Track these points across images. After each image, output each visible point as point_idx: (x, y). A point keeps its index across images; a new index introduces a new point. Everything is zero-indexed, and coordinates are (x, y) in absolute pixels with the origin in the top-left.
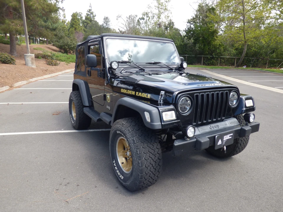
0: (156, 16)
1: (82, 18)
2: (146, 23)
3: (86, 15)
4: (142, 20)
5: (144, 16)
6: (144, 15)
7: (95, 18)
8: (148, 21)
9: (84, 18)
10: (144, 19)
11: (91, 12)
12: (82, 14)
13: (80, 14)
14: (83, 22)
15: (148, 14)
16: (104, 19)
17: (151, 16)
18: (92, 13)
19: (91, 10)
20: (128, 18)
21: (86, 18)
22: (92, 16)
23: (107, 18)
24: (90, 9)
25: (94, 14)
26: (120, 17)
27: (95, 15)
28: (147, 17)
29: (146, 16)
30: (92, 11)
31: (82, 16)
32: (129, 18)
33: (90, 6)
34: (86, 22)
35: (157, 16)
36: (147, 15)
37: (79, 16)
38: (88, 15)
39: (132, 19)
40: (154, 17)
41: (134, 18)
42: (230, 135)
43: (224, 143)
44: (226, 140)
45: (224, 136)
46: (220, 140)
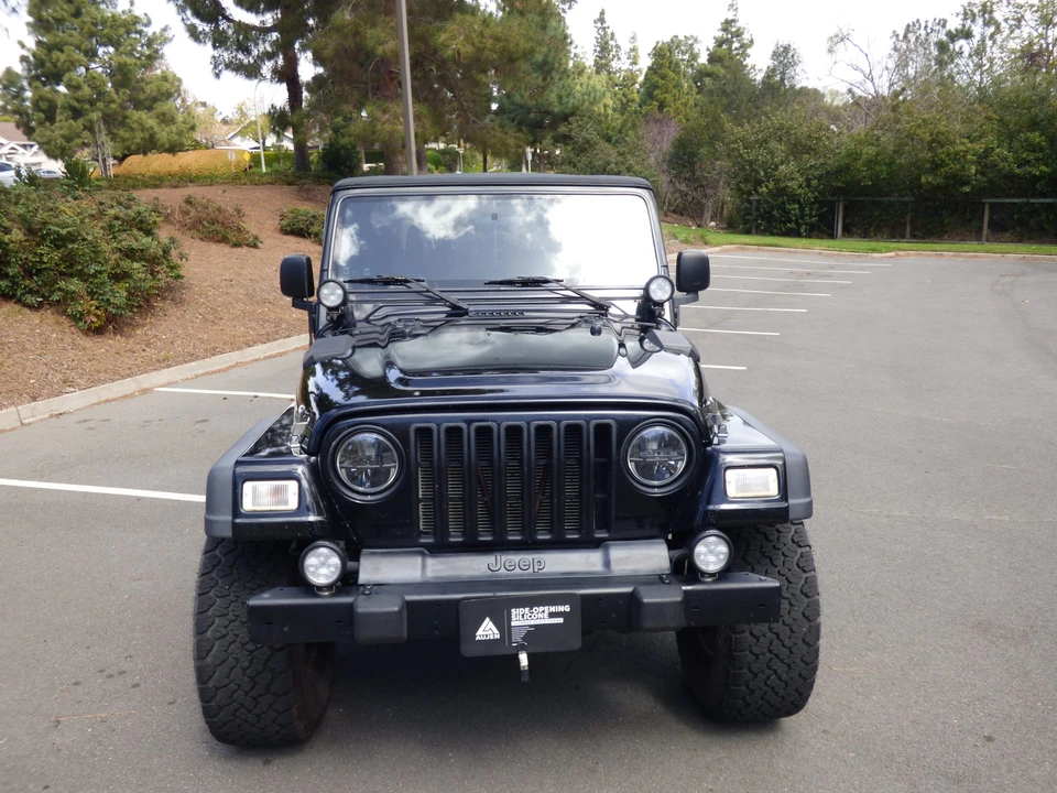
0: (1028, 16)
1: (694, 57)
2: (979, 51)
3: (712, 45)
4: (962, 42)
5: (973, 21)
6: (968, 14)
7: (749, 51)
8: (989, 43)
9: (703, 59)
10: (967, 35)
11: (733, 30)
12: (696, 40)
13: (690, 42)
14: (702, 74)
15: (991, 12)
16: (775, 55)
17: (1006, 20)
18: (738, 34)
19: (733, 21)
20: (901, 38)
21: (713, 58)
22: (736, 45)
23: (786, 49)
24: (730, 18)
25: (746, 37)
26: (842, 40)
27: (752, 41)
28: (987, 24)
29: (980, 21)
30: (738, 24)
31: (696, 51)
32: (905, 37)
33: (731, 6)
34: (709, 75)
35: (1039, 14)
36: (986, 15)
37: (683, 53)
38: (720, 43)
39: (917, 38)
40: (1023, 23)
41: (928, 34)
42: (553, 609)
43: (517, 637)
44: (531, 626)
45: (513, 610)
46: (488, 619)
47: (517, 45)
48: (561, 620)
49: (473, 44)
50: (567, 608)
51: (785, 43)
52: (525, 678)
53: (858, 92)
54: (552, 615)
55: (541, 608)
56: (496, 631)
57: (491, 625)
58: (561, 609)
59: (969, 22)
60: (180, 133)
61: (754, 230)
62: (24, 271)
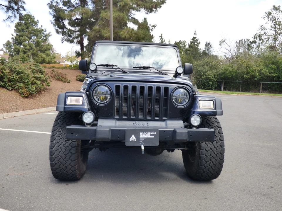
0: (270, 38)
1: (185, 46)
2: (258, 47)
3: (190, 43)
4: (254, 44)
5: (257, 39)
6: (255, 37)
7: (199, 45)
8: (261, 45)
9: (187, 47)
10: (255, 42)
11: (195, 40)
12: (185, 42)
13: (184, 42)
14: (187, 50)
15: (261, 37)
16: (206, 45)
17: (265, 39)
18: (196, 41)
19: (195, 37)
20: (238, 43)
21: (190, 46)
22: (196, 43)
23: (209, 44)
24: (194, 37)
25: (198, 41)
26: (223, 42)
27: (200, 43)
28: (260, 40)
29: (258, 39)
30: (196, 38)
31: (185, 44)
32: (239, 43)
33: (195, 34)
34: (189, 50)
35: (273, 38)
36: (260, 38)
37: (182, 45)
38: (192, 43)
39: (242, 44)
40: (269, 40)
41: (245, 43)
42: (151, 133)
43: (141, 141)
44: (145, 138)
45: (140, 133)
46: (133, 135)
47: (141, 36)
48: (153, 137)
49: (129, 35)
50: (155, 133)
51: (209, 42)
52: (143, 153)
53: (227, 56)
54: (151, 135)
55: (148, 133)
56: (135, 139)
57: (134, 137)
58: (154, 133)
59: (255, 39)
60: (51, 59)
61: (200, 88)
62: (8, 80)
